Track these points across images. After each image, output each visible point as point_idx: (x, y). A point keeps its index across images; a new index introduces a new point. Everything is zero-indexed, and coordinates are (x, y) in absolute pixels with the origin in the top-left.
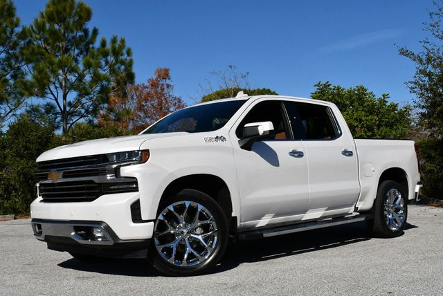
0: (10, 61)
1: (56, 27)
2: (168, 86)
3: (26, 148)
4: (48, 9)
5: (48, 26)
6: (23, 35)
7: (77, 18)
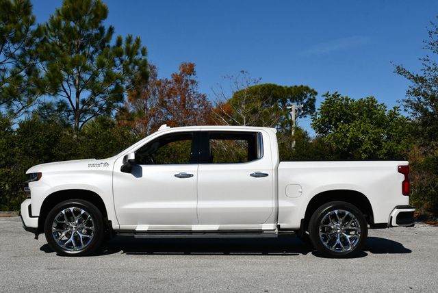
0: (24, 58)
1: (72, 24)
2: (193, 82)
3: (34, 147)
4: (64, 7)
5: (63, 23)
6: (38, 33)
7: (93, 16)
